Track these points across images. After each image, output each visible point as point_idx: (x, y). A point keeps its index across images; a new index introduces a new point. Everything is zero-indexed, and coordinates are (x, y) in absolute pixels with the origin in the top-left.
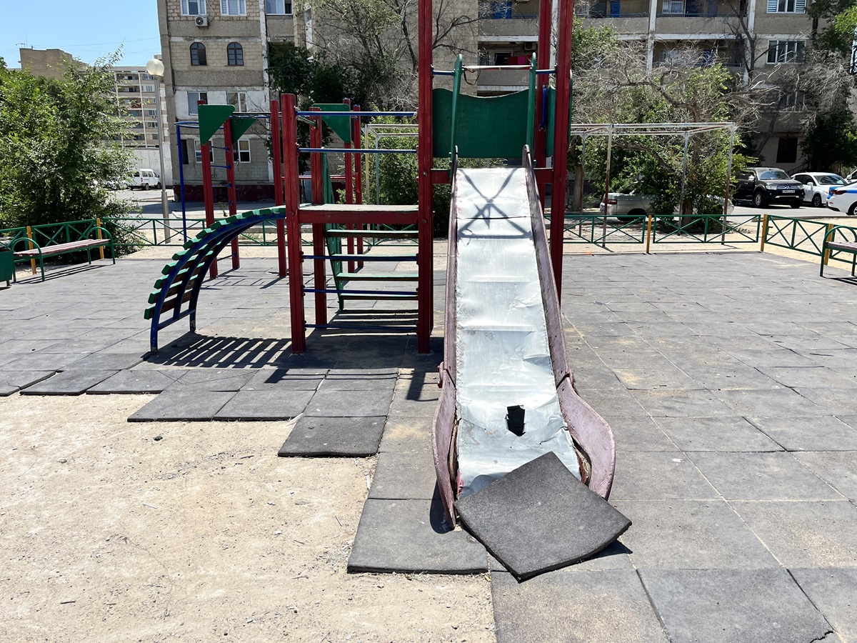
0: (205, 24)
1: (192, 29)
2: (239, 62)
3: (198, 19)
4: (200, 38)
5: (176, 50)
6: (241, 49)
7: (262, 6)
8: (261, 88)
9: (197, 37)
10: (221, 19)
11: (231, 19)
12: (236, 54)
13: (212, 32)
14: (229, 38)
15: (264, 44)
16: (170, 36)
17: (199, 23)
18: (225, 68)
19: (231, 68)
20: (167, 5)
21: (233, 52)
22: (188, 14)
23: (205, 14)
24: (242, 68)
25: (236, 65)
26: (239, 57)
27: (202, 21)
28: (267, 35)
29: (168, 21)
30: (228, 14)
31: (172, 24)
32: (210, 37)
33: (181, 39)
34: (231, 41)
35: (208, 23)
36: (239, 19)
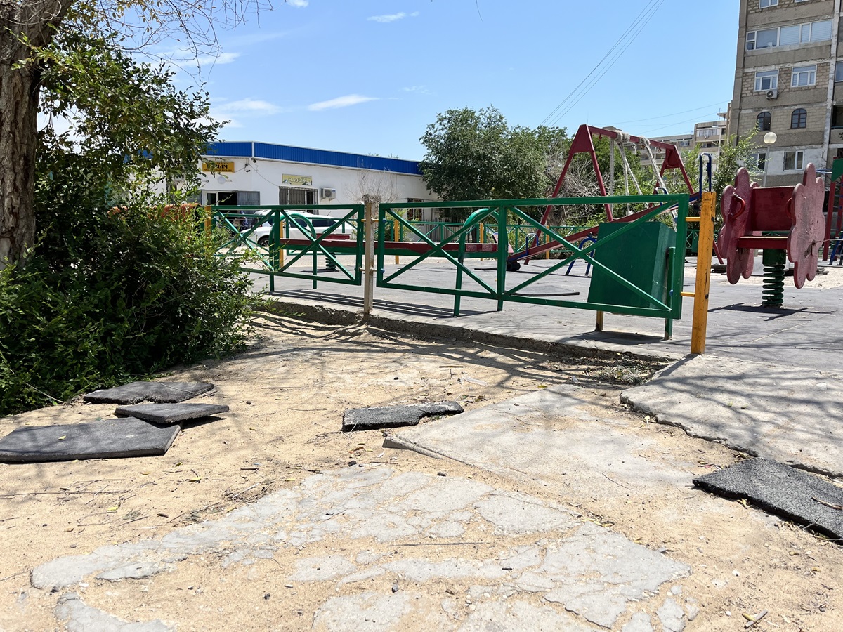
0: (775, 96)
1: (762, 101)
2: (801, 125)
3: (769, 93)
4: (768, 108)
5: (744, 121)
6: (806, 113)
7: (831, 75)
8: (820, 146)
9: (765, 108)
10: (791, 90)
11: (800, 89)
12: (799, 119)
13: (779, 103)
14: (796, 105)
15: (829, 107)
16: (740, 110)
17: (769, 96)
18: (787, 132)
19: (793, 131)
20: (742, 85)
21: (797, 117)
22: (760, 90)
23: (776, 87)
24: (805, 130)
25: (799, 127)
26: (802, 120)
27: (772, 94)
28: (833, 100)
29: (741, 97)
30: (797, 86)
31: (744, 99)
32: (778, 107)
33: (751, 111)
34: (796, 107)
35: (778, 95)
36: (808, 89)
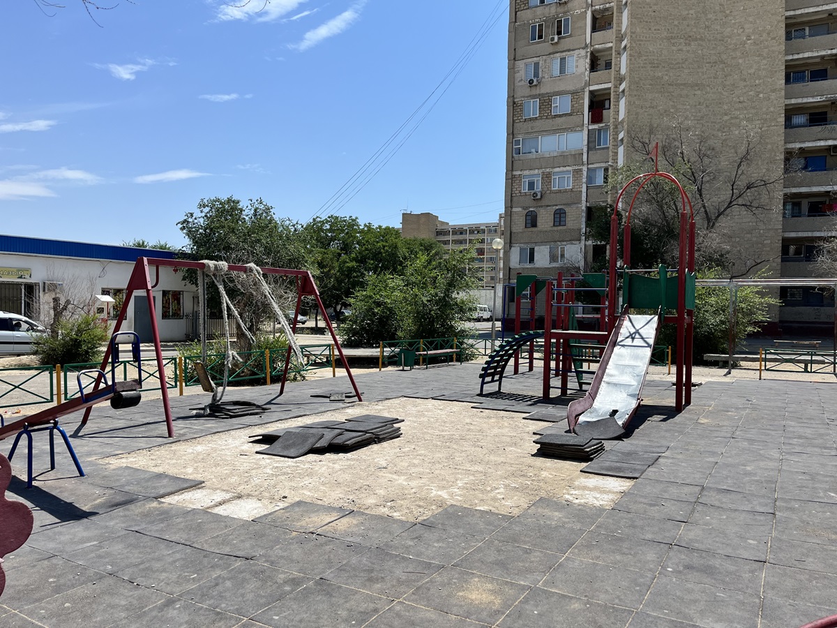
0: (539, 197)
1: (529, 201)
2: (562, 223)
3: (534, 193)
4: (534, 207)
5: (515, 217)
6: (565, 213)
7: (584, 180)
8: (578, 242)
9: (531, 207)
10: (552, 192)
11: (560, 191)
12: (560, 217)
13: (544, 202)
14: (556, 205)
15: (584, 208)
16: (512, 208)
17: (534, 197)
18: (551, 229)
19: (555, 228)
20: (512, 185)
21: (558, 216)
22: (527, 191)
23: (540, 189)
24: (564, 228)
25: (560, 225)
26: (562, 219)
27: (537, 195)
28: (587, 201)
29: (512, 196)
30: (557, 188)
31: (515, 199)
32: (542, 206)
33: (520, 209)
34: (557, 208)
35: (541, 196)
36: (566, 191)
